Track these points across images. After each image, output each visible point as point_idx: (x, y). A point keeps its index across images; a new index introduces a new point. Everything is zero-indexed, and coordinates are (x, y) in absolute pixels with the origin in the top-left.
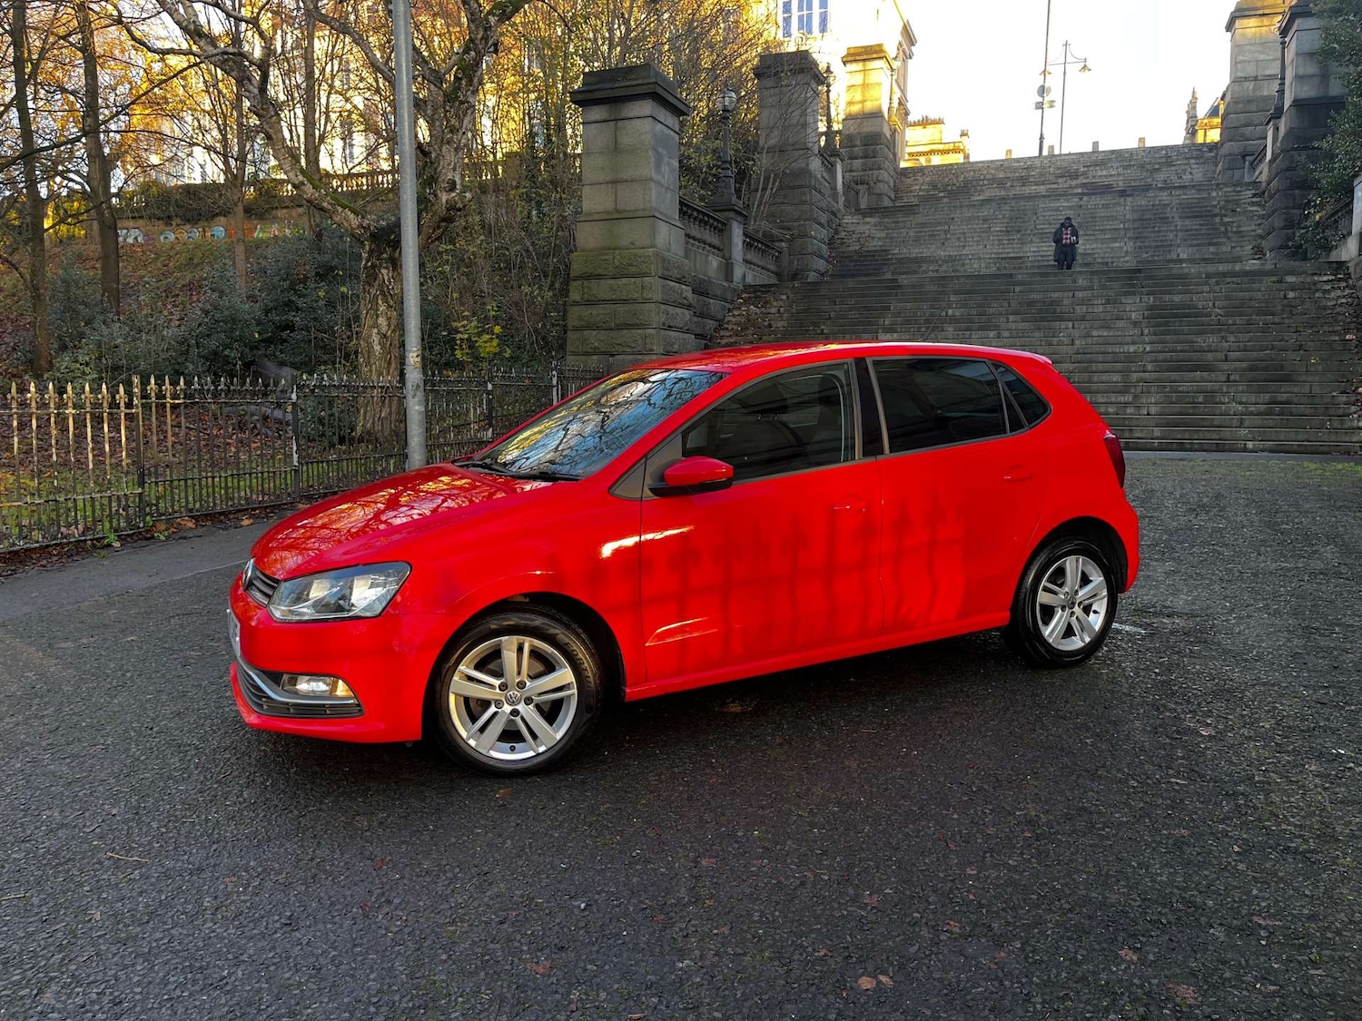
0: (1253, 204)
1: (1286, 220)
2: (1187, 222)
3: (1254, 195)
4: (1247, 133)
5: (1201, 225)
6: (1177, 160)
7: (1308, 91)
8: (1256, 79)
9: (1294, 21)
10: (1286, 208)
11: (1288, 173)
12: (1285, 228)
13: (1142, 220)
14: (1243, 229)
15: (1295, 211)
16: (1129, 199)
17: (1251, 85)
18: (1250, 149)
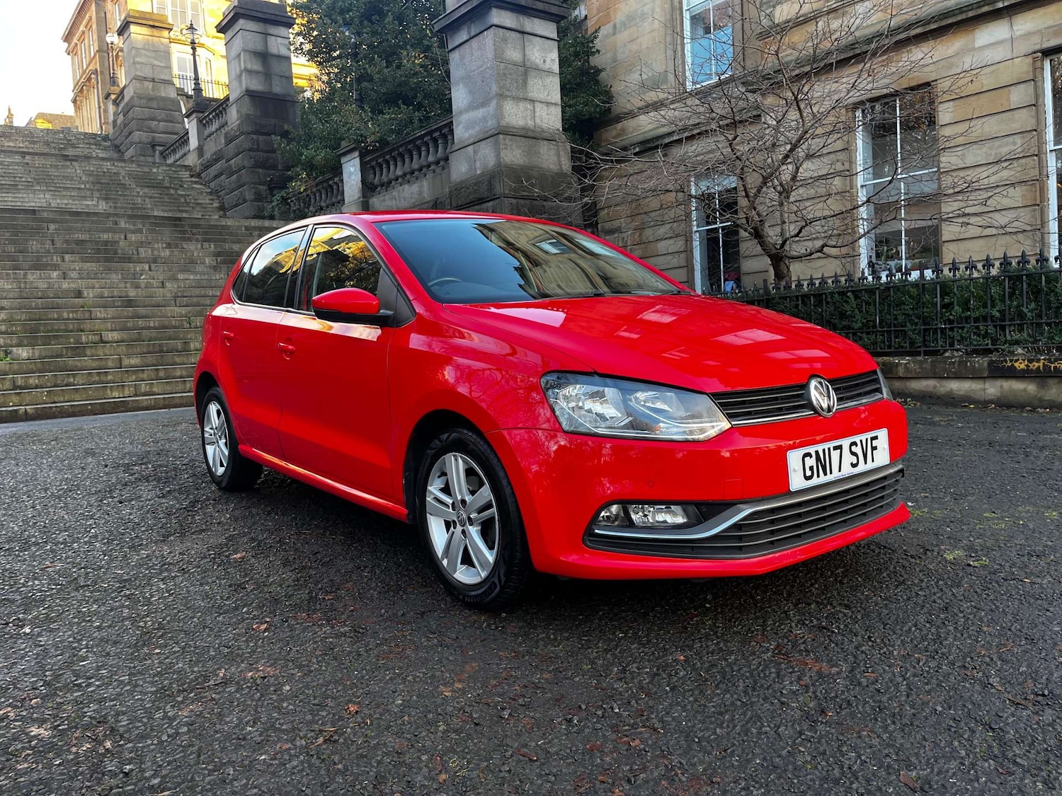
0: (195, 183)
1: (255, 193)
2: (146, 190)
3: (192, 176)
4: (153, 126)
5: (161, 194)
6: (78, 144)
7: (256, 85)
8: (153, 80)
9: (236, 20)
10: (253, 183)
11: (251, 153)
12: (256, 200)
13: (100, 183)
14: (200, 201)
15: (261, 187)
16: (75, 163)
17: (150, 85)
18: (157, 140)
